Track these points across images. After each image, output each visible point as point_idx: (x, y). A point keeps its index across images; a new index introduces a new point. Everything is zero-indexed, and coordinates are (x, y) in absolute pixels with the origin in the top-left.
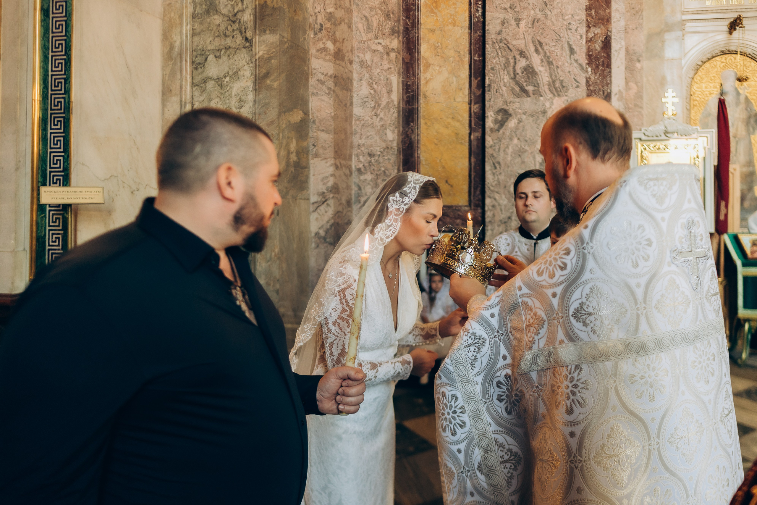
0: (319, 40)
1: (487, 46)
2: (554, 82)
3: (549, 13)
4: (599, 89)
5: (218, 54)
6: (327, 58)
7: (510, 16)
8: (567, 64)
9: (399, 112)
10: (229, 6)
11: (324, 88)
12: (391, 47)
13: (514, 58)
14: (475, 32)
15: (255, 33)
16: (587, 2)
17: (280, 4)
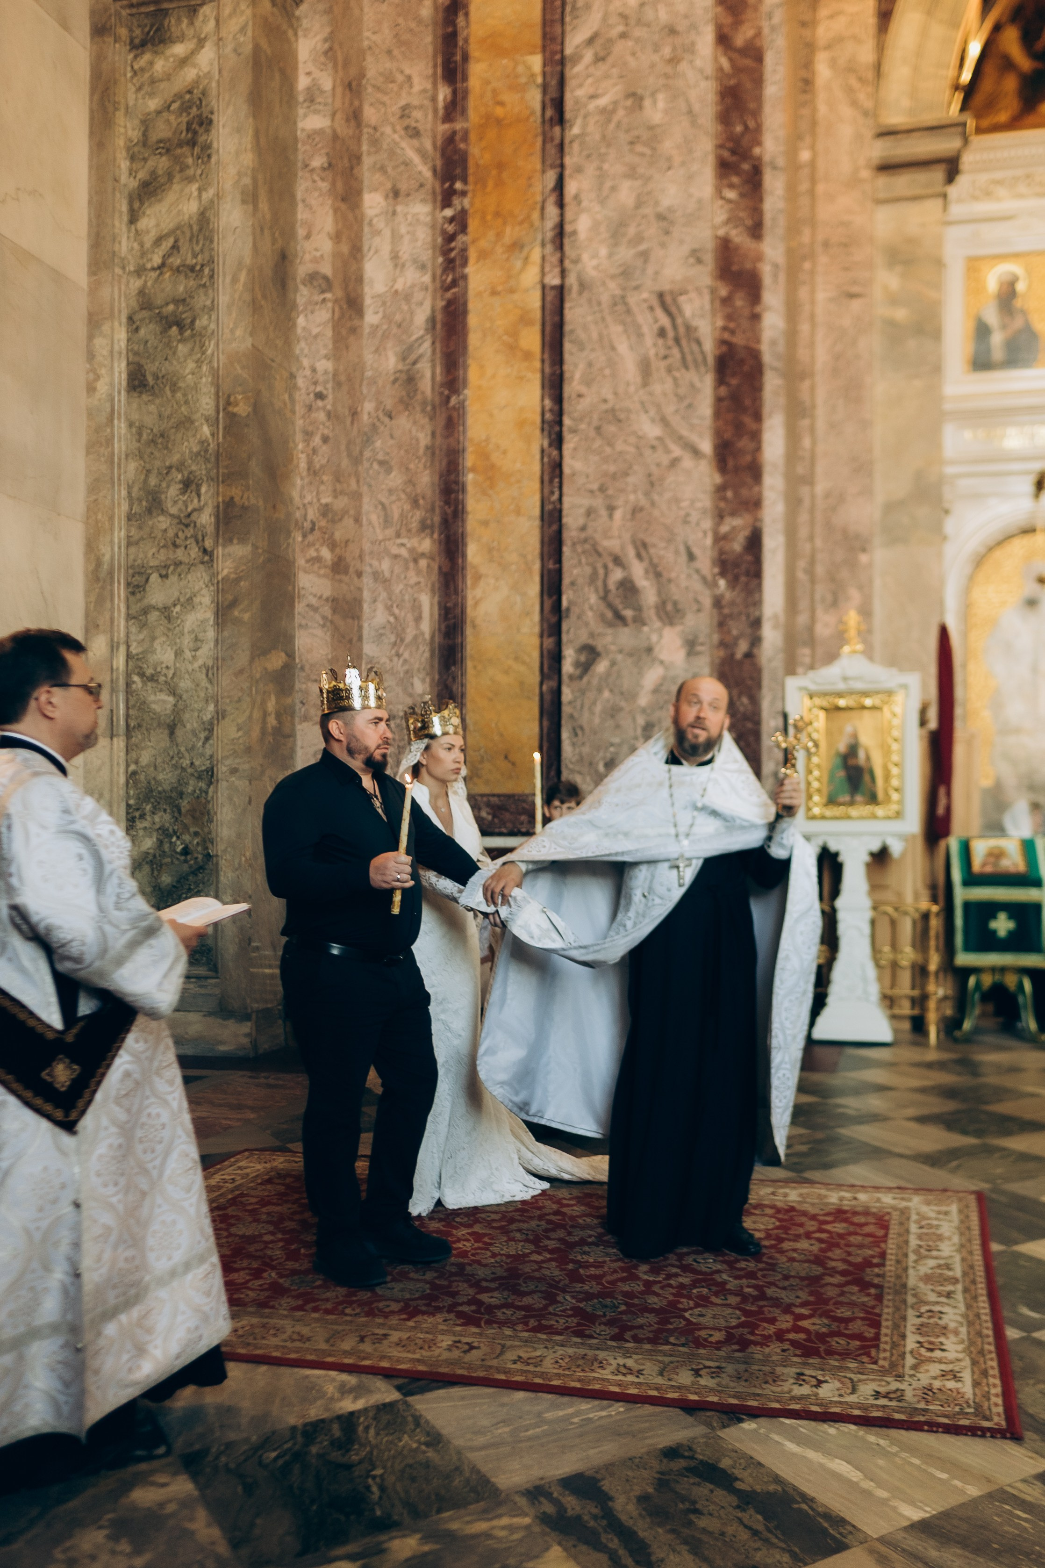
0: (310, 545)
1: (565, 548)
2: (664, 603)
3: (656, 497)
4: (740, 614)
5: (164, 573)
6: (322, 572)
7: (598, 502)
8: (683, 576)
9: (432, 651)
10: (180, 502)
11: (318, 617)
12: (420, 551)
13: (606, 567)
14: (550, 525)
15: (217, 543)
16: (718, 479)
17: (253, 501)
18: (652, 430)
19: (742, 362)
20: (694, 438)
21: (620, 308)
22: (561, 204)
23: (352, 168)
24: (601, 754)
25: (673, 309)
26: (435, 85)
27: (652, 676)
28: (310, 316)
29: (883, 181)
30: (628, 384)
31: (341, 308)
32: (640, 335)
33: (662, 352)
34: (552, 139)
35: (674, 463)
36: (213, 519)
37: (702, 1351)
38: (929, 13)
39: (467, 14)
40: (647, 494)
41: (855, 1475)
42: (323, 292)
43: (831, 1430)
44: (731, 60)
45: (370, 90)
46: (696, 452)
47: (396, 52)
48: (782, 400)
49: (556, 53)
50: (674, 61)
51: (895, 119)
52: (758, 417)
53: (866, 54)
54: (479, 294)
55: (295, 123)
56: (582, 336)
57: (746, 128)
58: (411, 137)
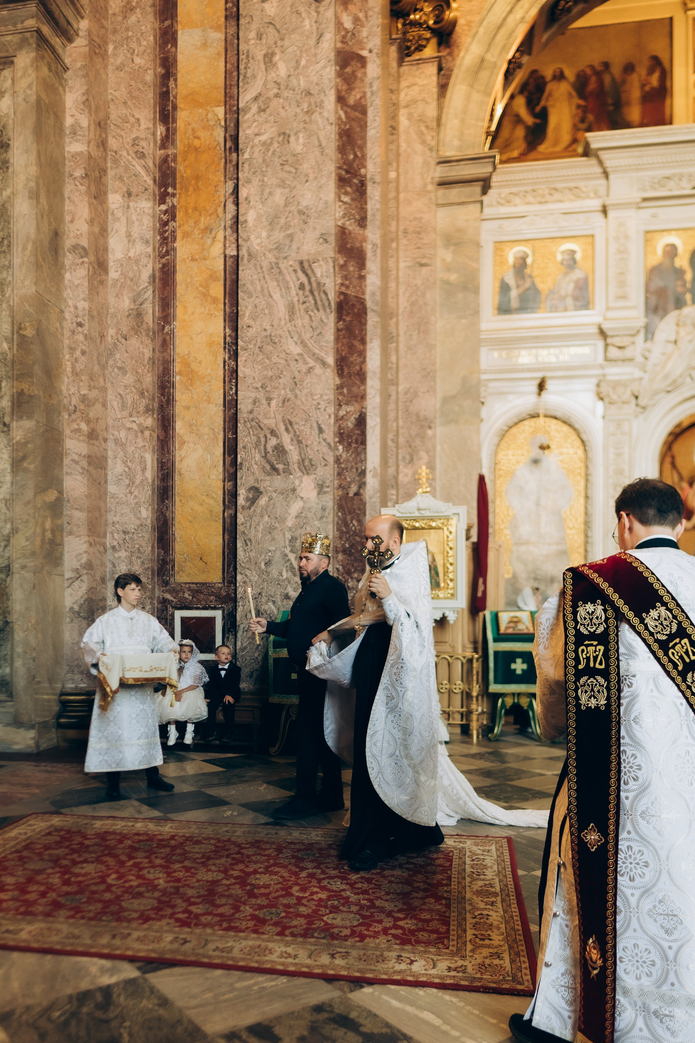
0: (73, 421)
1: (239, 425)
2: (303, 460)
3: (298, 393)
4: (352, 467)
6: (81, 438)
7: (261, 395)
8: (316, 443)
9: (153, 490)
11: (78, 468)
12: (145, 425)
13: (265, 437)
14: (229, 410)
15: (12, 419)
16: (338, 381)
17: (36, 392)
18: (296, 350)
19: (353, 305)
20: (323, 354)
21: (275, 270)
22: (237, 204)
23: (100, 178)
24: (263, 557)
25: (309, 272)
26: (155, 124)
27: (295, 507)
28: (73, 273)
29: (441, 192)
30: (280, 320)
31: (94, 268)
32: (288, 288)
33: (302, 299)
34: (231, 161)
35: (310, 370)
36: (10, 404)
37: (335, 942)
38: (471, 86)
39: (176, 80)
40: (292, 390)
41: (437, 1022)
42: (82, 257)
43: (420, 992)
44: (346, 113)
45: (112, 127)
46: (324, 364)
47: (129, 103)
48: (379, 331)
49: (234, 106)
50: (309, 112)
51: (449, 153)
52: (363, 342)
53: (431, 111)
54: (184, 260)
55: (64, 148)
56: (251, 288)
57: (356, 156)
58: (139, 158)
